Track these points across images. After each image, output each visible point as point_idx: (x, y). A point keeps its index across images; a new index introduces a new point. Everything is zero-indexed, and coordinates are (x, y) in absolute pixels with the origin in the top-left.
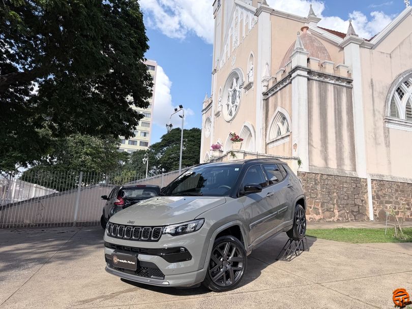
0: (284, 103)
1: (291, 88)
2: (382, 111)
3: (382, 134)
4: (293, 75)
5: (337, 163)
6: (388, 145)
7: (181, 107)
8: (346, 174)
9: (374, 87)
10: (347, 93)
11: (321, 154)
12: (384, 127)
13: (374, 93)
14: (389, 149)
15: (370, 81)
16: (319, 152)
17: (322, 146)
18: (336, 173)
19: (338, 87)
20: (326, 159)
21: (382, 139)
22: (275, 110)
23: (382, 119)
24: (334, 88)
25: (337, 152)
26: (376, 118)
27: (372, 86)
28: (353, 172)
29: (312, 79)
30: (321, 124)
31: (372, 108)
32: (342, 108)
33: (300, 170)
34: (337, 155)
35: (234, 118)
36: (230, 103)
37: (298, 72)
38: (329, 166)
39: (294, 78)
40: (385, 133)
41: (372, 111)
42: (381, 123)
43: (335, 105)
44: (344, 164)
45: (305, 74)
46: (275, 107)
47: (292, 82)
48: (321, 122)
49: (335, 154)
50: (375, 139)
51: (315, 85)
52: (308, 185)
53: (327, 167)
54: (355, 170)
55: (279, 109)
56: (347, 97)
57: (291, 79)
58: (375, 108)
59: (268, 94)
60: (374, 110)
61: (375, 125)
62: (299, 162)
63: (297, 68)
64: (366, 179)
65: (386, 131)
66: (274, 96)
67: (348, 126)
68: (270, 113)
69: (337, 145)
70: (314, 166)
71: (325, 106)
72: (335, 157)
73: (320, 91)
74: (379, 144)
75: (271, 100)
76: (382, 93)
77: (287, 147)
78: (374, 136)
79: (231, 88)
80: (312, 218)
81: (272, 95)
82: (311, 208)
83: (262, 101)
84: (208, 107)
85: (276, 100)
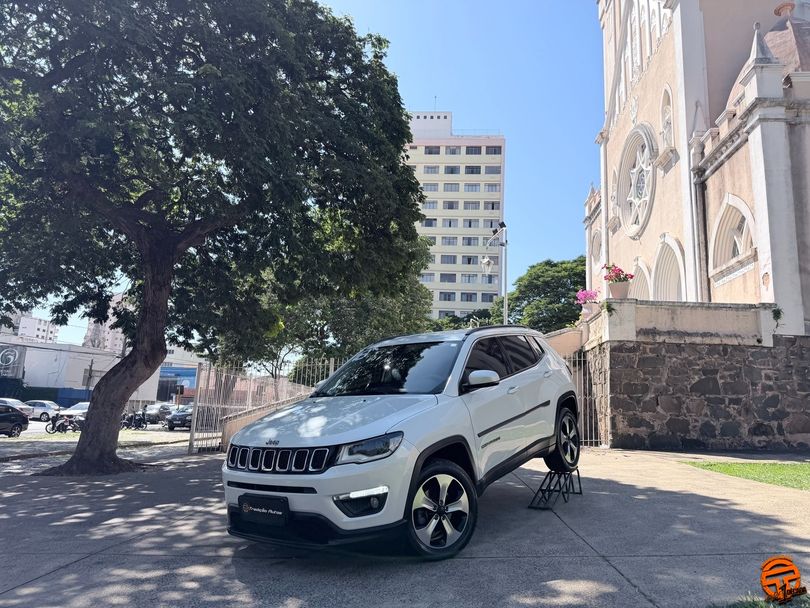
0: (737, 184)
1: (748, 151)
4: (750, 121)
22: (721, 203)
29: (801, 123)
33: (780, 332)
35: (644, 228)
36: (634, 198)
37: (760, 113)
39: (753, 128)
45: (780, 112)
46: (721, 194)
47: (750, 137)
52: (804, 365)
55: (729, 199)
57: (745, 130)
59: (705, 171)
62: (777, 314)
63: (757, 105)
66: (717, 173)
68: (712, 209)
75: (712, 183)
77: (750, 283)
79: (634, 167)
81: (713, 172)
83: (693, 185)
84: (595, 211)
85: (722, 181)
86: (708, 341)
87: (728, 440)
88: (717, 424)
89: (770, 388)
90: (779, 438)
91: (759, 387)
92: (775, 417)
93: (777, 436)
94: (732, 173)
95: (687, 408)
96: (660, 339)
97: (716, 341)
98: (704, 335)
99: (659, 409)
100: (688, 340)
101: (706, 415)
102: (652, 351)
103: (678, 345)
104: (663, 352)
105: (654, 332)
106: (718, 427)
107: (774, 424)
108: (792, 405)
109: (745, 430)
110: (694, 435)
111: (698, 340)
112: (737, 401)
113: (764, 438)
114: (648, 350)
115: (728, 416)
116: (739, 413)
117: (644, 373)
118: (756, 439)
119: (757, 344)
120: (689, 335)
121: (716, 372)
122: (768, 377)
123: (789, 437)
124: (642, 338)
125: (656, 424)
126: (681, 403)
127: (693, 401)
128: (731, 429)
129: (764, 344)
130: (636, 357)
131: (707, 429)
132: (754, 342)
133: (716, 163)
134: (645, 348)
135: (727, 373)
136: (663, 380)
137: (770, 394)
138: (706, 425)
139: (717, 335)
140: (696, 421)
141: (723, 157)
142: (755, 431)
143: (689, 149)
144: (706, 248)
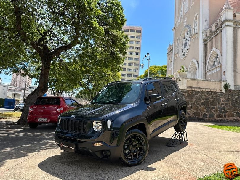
0: (217, 45)
1: (221, 35)
4: (223, 26)
7: (148, 54)
29: (237, 27)
35: (186, 57)
36: (183, 48)
37: (227, 23)
39: (223, 28)
45: (232, 24)
46: (211, 48)
47: (222, 31)
52: (233, 98)
55: (214, 49)
57: (221, 29)
59: (207, 40)
63: (225, 21)
66: (211, 41)
68: (208, 52)
70: (238, 86)
75: (209, 44)
77: (219, 74)
79: (184, 38)
80: (236, 119)
81: (209, 41)
82: (235, 113)
83: (203, 45)
84: (170, 51)
85: (212, 44)
86: (207, 90)
87: (211, 118)
88: (208, 114)
89: (223, 104)
90: (225, 118)
91: (220, 104)
92: (224, 112)
93: (224, 118)
95: (200, 109)
96: (193, 89)
97: (209, 90)
98: (206, 89)
99: (192, 109)
100: (201, 90)
101: (205, 111)
102: (191, 93)
103: (199, 91)
104: (194, 93)
105: (192, 87)
106: (208, 115)
107: (224, 114)
108: (229, 109)
109: (215, 116)
110: (201, 117)
111: (204, 90)
112: (213, 108)
113: (220, 118)
114: (190, 93)
115: (211, 112)
116: (214, 111)
117: (188, 99)
118: (218, 118)
119: (220, 92)
120: (202, 88)
121: (209, 99)
122: (223, 101)
123: (227, 118)
124: (188, 89)
125: (191, 114)
126: (198, 108)
127: (201, 107)
128: (212, 116)
129: (222, 92)
130: (186, 94)
131: (205, 115)
132: (220, 91)
133: (211, 38)
134: (189, 92)
135: (211, 100)
136: (194, 101)
137: (223, 106)
138: (205, 114)
139: (210, 89)
140: (202, 113)
141: (213, 37)
142: (218, 116)
143: (203, 34)
144: (206, 63)
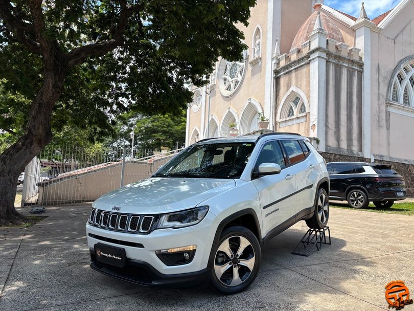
1: (309, 69)
2: (385, 95)
3: (384, 117)
4: (312, 57)
5: (347, 144)
6: (388, 128)
8: (354, 154)
9: (380, 72)
10: (358, 76)
11: (335, 135)
12: (386, 111)
13: (380, 77)
14: (389, 132)
15: (377, 66)
16: (333, 133)
17: (335, 128)
18: (346, 153)
19: (351, 70)
20: (338, 140)
21: (384, 123)
22: (288, 90)
23: (385, 104)
24: (348, 70)
25: (347, 134)
26: (380, 102)
27: (379, 70)
28: (360, 153)
29: (330, 62)
30: (335, 106)
31: (377, 92)
32: (353, 91)
34: (347, 137)
35: (234, 94)
36: (228, 77)
37: (317, 54)
38: (341, 147)
39: (313, 59)
40: (386, 116)
41: (377, 95)
42: (383, 107)
43: (347, 88)
44: (352, 145)
45: (324, 55)
46: (289, 86)
47: (311, 62)
48: (335, 104)
49: (346, 134)
50: (379, 121)
51: (332, 67)
53: (339, 147)
54: (361, 150)
55: (293, 88)
56: (358, 80)
57: (309, 59)
58: (380, 92)
59: (280, 72)
60: (379, 94)
61: (379, 108)
62: (318, 142)
63: (317, 49)
64: (370, 159)
65: (388, 115)
66: (287, 75)
67: (357, 109)
68: (282, 91)
69: (347, 127)
70: (329, 147)
71: (339, 89)
72: (346, 138)
73: (336, 74)
74: (382, 127)
75: (283, 81)
76: (386, 78)
78: (377, 119)
81: (285, 74)
83: (273, 79)
85: (290, 80)
94: (296, 77)
133: (287, 71)
141: (292, 69)
143: (272, 61)
144: (276, 108)
